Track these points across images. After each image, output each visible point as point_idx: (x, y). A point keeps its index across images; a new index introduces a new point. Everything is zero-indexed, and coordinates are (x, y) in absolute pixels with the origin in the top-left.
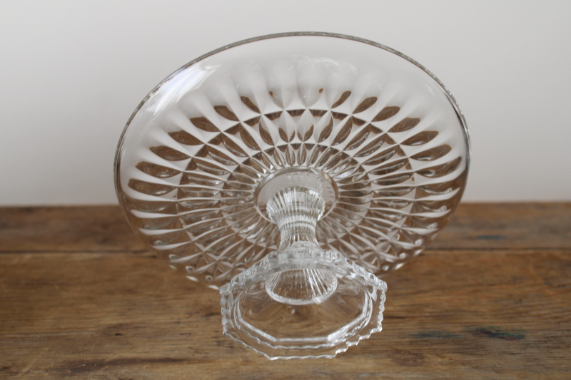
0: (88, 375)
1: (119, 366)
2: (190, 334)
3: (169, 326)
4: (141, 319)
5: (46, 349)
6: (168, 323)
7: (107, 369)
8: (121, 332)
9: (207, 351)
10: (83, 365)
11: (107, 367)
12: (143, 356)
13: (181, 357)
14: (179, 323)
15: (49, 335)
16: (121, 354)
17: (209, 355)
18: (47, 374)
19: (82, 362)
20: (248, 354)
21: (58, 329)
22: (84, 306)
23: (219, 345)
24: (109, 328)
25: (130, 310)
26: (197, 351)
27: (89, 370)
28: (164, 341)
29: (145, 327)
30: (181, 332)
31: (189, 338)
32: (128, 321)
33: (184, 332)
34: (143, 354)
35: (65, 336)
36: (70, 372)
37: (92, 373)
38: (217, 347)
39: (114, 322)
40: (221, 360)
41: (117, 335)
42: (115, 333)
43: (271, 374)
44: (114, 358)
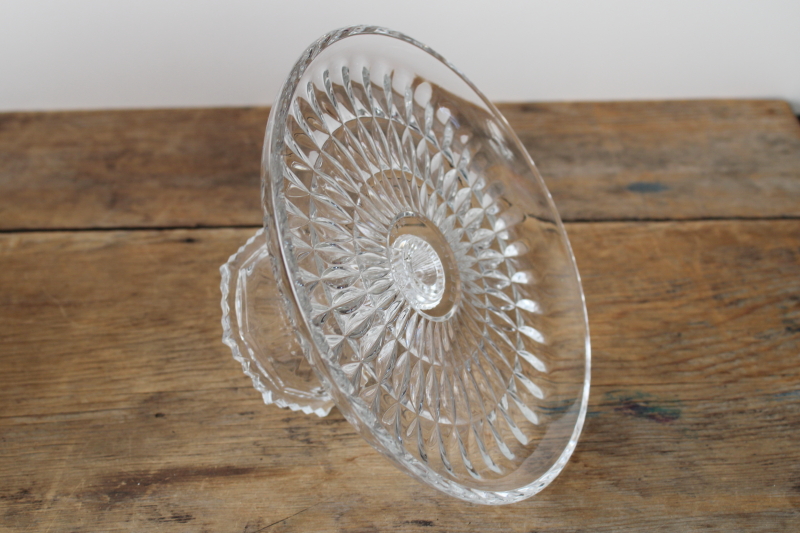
0: (132, 506)
1: (169, 486)
2: (252, 413)
3: (223, 397)
4: (184, 383)
5: (70, 448)
6: (222, 390)
7: (154, 493)
8: (163, 411)
9: (278, 450)
10: (123, 483)
11: (154, 487)
12: (197, 462)
13: (247, 464)
14: (236, 389)
15: (69, 417)
16: (170, 460)
17: (281, 459)
18: (80, 504)
19: (120, 476)
20: (330, 455)
21: (79, 404)
22: (106, 354)
23: (291, 438)
24: (146, 401)
25: (168, 361)
26: (265, 452)
27: (132, 495)
28: (221, 429)
29: (192, 400)
30: (241, 411)
31: (252, 421)
32: (167, 386)
33: (245, 409)
34: (197, 458)
35: (90, 421)
36: (109, 499)
37: (137, 502)
38: (289, 442)
39: (151, 389)
40: (297, 468)
41: (157, 415)
42: (154, 411)
43: (362, 500)
44: (160, 467)
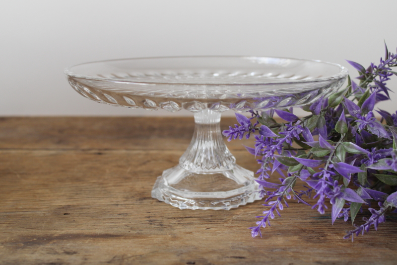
0: (38, 248)
1: (65, 241)
2: (126, 214)
3: (109, 208)
4: (86, 202)
5: (5, 225)
6: (108, 205)
7: (55, 243)
8: (69, 212)
9: (141, 228)
10: (35, 239)
11: (55, 241)
12: (87, 232)
13: (119, 233)
14: (117, 205)
15: (8, 214)
16: (68, 231)
17: (142, 232)
18: (3, 247)
19: (34, 236)
20: (175, 231)
21: (16, 209)
22: (40, 191)
23: (151, 224)
24: (59, 208)
25: (77, 194)
26: (132, 229)
27: (39, 244)
28: (105, 219)
29: (89, 208)
30: (119, 213)
31: (125, 217)
32: (75, 203)
33: (122, 212)
34: (87, 230)
35: (21, 215)
36: (23, 245)
37: (42, 246)
38: (149, 225)
39: (64, 204)
40: (153, 236)
41: (65, 214)
42: (64, 213)
43: (196, 248)
44: (61, 233)
